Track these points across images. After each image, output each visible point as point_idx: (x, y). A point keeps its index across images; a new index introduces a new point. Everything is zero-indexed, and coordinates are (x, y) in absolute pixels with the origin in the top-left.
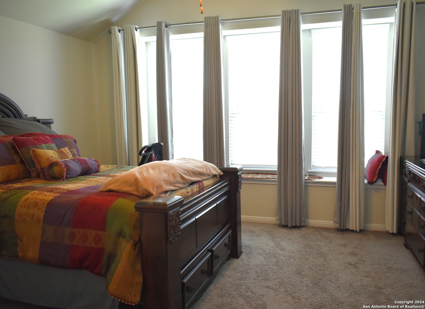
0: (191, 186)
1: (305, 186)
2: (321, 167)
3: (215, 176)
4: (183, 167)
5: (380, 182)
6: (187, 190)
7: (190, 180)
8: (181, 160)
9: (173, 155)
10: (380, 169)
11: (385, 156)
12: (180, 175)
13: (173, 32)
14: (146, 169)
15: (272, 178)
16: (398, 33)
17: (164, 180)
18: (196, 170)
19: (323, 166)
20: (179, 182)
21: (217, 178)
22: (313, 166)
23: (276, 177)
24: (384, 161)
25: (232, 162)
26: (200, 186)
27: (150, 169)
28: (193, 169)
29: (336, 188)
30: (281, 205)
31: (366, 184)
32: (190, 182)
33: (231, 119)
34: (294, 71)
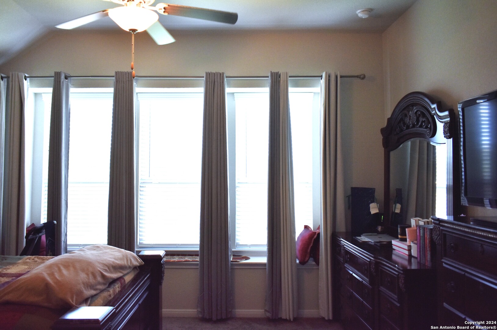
0: (112, 286)
1: (231, 269)
2: (246, 245)
3: (135, 268)
4: (102, 261)
5: (311, 262)
6: (109, 293)
7: (111, 278)
8: (95, 250)
9: (66, 235)
10: (311, 247)
11: (317, 233)
12: (100, 274)
13: (73, 85)
14: (56, 269)
15: (191, 260)
16: (325, 105)
17: (84, 284)
18: (116, 263)
19: (249, 244)
20: (99, 283)
21: (137, 269)
22: (237, 243)
23: (198, 259)
24: (316, 238)
25: (141, 242)
26: (121, 284)
27: (62, 268)
28: (113, 262)
29: (267, 270)
30: (204, 294)
31: (297, 264)
32: (111, 280)
33: (141, 189)
34: (219, 138)
